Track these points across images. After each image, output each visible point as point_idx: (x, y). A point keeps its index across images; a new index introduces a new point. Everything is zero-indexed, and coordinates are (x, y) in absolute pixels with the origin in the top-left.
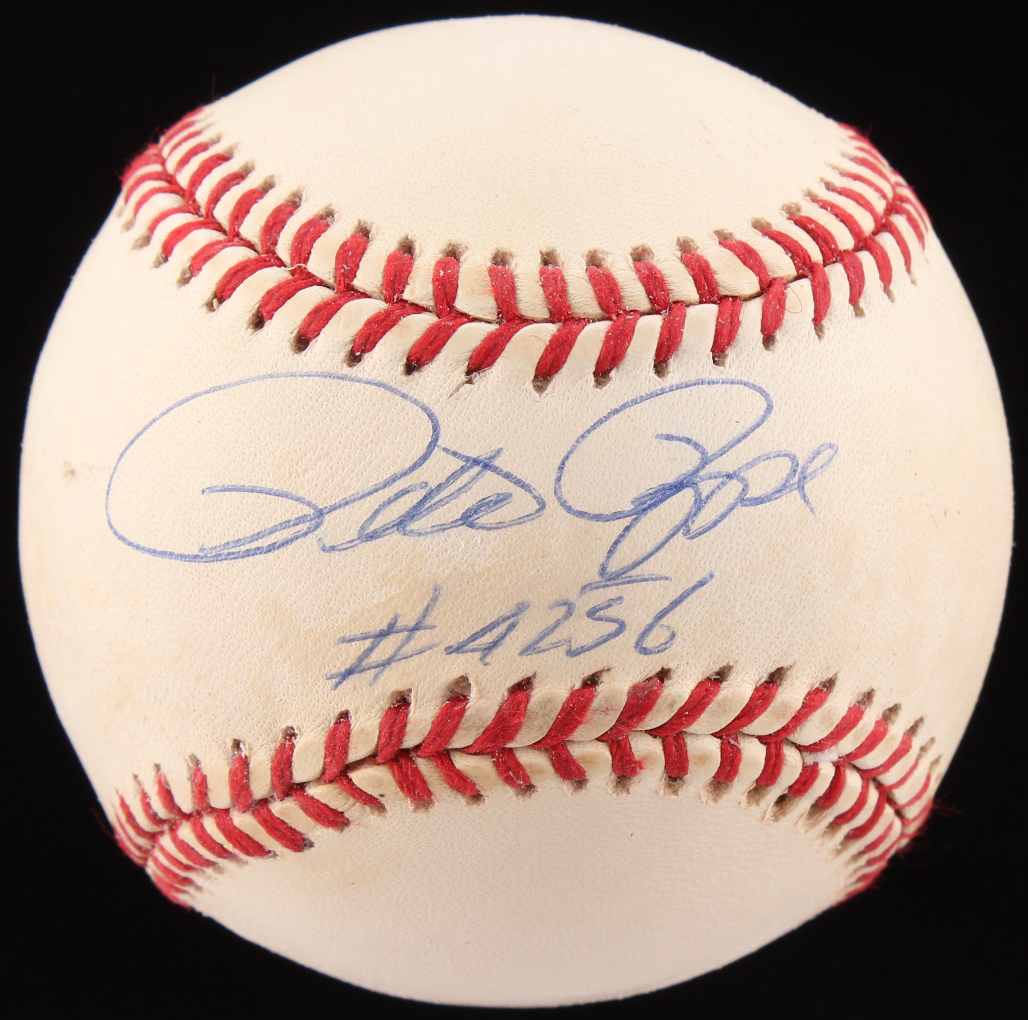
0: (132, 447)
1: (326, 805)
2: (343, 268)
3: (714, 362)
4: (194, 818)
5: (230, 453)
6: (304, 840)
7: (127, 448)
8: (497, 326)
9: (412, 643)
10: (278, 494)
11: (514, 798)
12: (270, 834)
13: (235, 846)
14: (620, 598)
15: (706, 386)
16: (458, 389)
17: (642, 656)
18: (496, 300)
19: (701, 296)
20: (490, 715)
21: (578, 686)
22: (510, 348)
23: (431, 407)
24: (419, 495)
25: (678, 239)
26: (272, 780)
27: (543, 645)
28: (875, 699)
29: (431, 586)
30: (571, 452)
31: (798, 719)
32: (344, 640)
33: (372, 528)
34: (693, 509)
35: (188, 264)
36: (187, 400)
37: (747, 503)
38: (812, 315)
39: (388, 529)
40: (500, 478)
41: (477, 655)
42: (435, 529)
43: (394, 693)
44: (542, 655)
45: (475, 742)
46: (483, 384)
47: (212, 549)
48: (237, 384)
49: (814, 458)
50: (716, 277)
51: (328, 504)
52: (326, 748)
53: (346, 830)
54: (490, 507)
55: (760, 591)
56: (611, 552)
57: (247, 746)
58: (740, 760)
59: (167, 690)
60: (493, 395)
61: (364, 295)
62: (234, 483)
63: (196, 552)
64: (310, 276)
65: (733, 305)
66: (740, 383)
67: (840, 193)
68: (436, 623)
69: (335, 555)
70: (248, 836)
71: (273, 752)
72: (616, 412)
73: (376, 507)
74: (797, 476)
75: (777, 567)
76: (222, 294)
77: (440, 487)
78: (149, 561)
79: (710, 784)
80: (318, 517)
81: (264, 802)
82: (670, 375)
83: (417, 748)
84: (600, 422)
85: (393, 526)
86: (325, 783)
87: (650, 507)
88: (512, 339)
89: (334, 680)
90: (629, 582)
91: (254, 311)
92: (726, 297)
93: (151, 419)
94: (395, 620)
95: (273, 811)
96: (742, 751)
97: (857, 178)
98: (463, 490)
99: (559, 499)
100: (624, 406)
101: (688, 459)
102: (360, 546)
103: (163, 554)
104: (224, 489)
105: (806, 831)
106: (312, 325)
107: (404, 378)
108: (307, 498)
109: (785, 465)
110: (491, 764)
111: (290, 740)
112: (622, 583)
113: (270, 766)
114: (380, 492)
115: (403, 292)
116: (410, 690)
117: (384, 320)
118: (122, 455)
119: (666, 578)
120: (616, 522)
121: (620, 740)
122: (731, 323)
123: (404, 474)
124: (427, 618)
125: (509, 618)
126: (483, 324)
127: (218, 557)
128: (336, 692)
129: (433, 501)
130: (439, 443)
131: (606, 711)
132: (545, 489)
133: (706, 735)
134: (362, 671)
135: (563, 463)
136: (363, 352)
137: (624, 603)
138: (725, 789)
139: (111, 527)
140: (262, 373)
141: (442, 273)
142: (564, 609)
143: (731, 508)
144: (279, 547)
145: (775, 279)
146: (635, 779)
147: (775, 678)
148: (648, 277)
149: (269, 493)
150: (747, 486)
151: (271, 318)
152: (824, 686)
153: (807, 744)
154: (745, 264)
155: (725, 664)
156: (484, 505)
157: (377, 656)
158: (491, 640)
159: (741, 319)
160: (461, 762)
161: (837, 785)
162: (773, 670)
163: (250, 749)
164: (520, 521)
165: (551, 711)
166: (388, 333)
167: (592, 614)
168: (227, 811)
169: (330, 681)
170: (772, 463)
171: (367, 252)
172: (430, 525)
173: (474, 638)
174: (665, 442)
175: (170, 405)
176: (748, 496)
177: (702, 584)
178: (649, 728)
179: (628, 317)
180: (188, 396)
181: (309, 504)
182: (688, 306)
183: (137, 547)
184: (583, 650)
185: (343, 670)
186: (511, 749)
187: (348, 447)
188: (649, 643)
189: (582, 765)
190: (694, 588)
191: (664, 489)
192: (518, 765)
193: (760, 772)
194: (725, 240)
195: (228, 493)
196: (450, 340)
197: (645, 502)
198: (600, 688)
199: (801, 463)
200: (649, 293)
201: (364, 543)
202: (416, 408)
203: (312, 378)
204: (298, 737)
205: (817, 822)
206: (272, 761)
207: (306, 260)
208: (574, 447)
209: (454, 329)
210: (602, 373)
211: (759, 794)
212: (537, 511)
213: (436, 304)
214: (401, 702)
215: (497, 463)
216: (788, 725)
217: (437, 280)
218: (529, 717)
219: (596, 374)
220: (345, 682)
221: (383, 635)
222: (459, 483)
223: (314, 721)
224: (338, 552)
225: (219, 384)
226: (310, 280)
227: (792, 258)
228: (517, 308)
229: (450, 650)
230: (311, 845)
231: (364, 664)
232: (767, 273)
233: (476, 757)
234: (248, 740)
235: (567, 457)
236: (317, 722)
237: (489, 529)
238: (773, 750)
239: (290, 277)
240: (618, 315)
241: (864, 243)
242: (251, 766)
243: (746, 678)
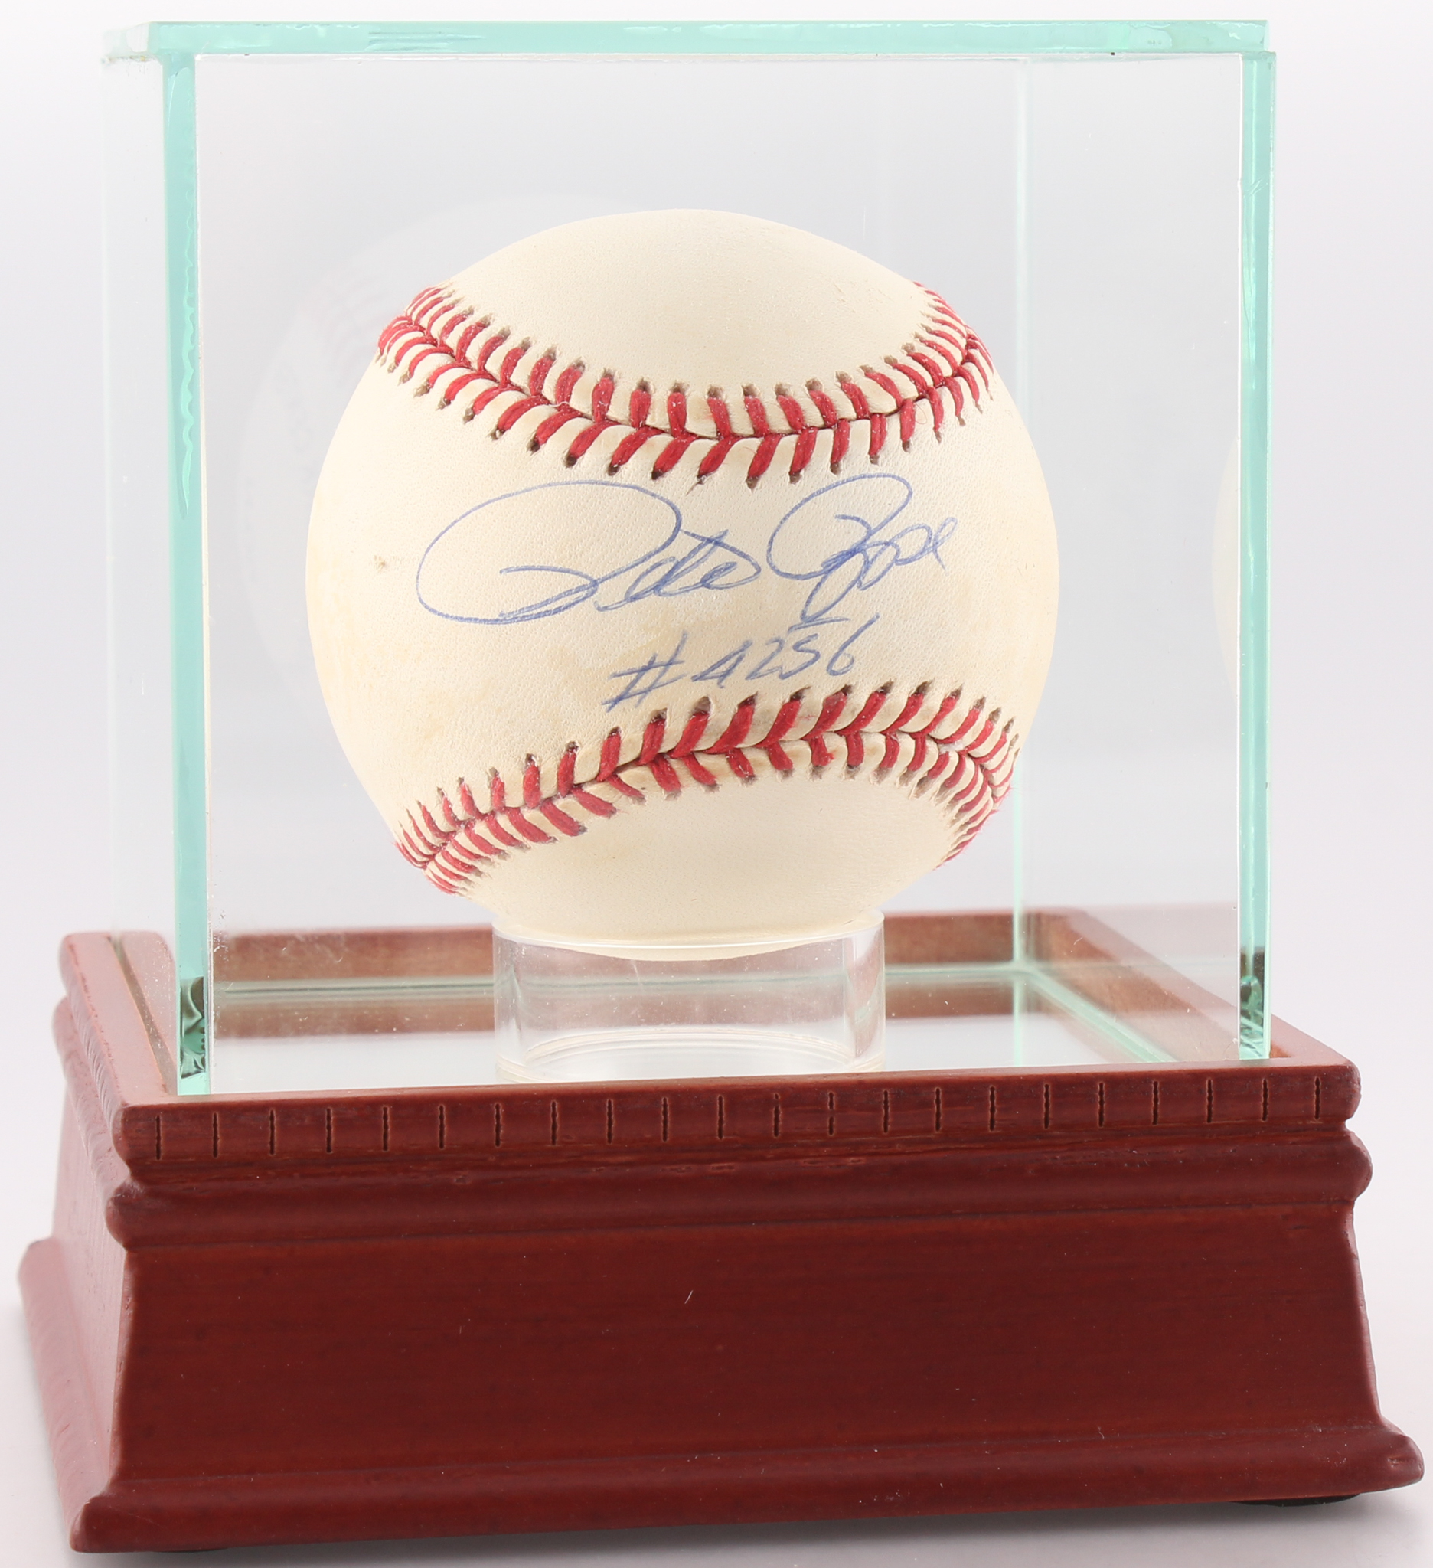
0: (437, 542)
1: (599, 799)
2: (598, 403)
3: (872, 462)
4: (489, 817)
5: (521, 543)
6: (580, 826)
7: (433, 544)
8: (717, 442)
9: (667, 674)
10: (561, 570)
11: (740, 785)
12: (554, 824)
13: (524, 835)
14: (816, 635)
15: (866, 479)
16: (692, 489)
17: (831, 677)
18: (716, 423)
19: (858, 414)
20: (726, 724)
21: (787, 700)
22: (729, 457)
23: (674, 502)
24: (670, 566)
25: (837, 374)
26: (558, 782)
27: (762, 671)
28: (986, 704)
29: (681, 631)
30: (777, 530)
31: (937, 719)
32: (616, 675)
33: (635, 592)
34: (863, 569)
35: (472, 405)
36: (483, 505)
37: (900, 563)
38: (933, 426)
39: (647, 592)
40: (728, 551)
41: (715, 681)
42: (682, 590)
43: (654, 712)
44: (761, 679)
45: (715, 745)
46: (710, 484)
47: (509, 614)
48: (523, 492)
49: (942, 529)
50: (867, 400)
51: (601, 576)
52: (602, 756)
53: (613, 817)
54: (721, 573)
55: (911, 626)
56: (808, 602)
57: (538, 759)
58: (898, 751)
59: (473, 721)
60: (719, 492)
61: (616, 423)
62: (526, 564)
63: (497, 617)
64: (572, 410)
65: (881, 420)
66: (889, 476)
67: (937, 335)
68: (685, 659)
69: (608, 613)
70: (535, 827)
71: (559, 762)
72: (807, 500)
73: (638, 576)
74: (932, 542)
75: (921, 608)
76: (503, 426)
77: (684, 560)
78: (457, 626)
79: (876, 770)
80: (594, 586)
81: (549, 800)
82: (842, 473)
83: (671, 752)
84: (796, 508)
85: (651, 590)
86: (600, 782)
87: (834, 568)
88: (730, 450)
89: (608, 705)
90: (821, 623)
91: (532, 438)
92: (874, 414)
93: (452, 521)
94: (654, 658)
95: (557, 806)
96: (900, 744)
97: (944, 323)
98: (701, 561)
99: (770, 564)
100: (812, 496)
101: (857, 533)
102: (626, 606)
103: (469, 620)
104: (518, 569)
105: (936, 805)
106: (580, 446)
107: (653, 482)
108: (585, 573)
109: (924, 534)
110: (726, 761)
111: (572, 752)
112: (817, 624)
113: (556, 772)
114: (640, 565)
115: (645, 419)
116: (665, 710)
117: (635, 440)
118: (428, 549)
119: (847, 619)
120: (811, 580)
121: (817, 739)
122: (881, 432)
123: (657, 551)
124: (678, 656)
125: (737, 653)
126: (707, 440)
127: (514, 620)
128: (610, 714)
129: (680, 571)
130: (682, 528)
131: (808, 718)
132: (760, 558)
133: (875, 733)
134: (629, 697)
135: (772, 539)
136: (620, 464)
137: (819, 638)
138: (886, 773)
139: (422, 602)
140: (542, 483)
141: (674, 405)
142: (777, 644)
143: (889, 567)
144: (564, 609)
145: (905, 400)
146: (826, 767)
147: (921, 691)
148: (821, 402)
149: (554, 570)
150: (899, 550)
151: (545, 442)
152: (953, 695)
153: (942, 738)
154: (885, 389)
155: (888, 680)
156: (717, 572)
157: (639, 686)
158: (725, 670)
159: (887, 429)
160: (704, 761)
161: (960, 768)
162: (920, 684)
163: (541, 760)
164: (743, 582)
165: (769, 720)
166: (638, 450)
167: (797, 647)
168: (518, 809)
169: (604, 706)
170: (914, 533)
171: (615, 391)
172: (678, 588)
173: (713, 668)
174: (842, 521)
175: (468, 509)
176: (900, 558)
177: (871, 622)
178: (837, 729)
179: (810, 431)
180: (483, 502)
181: (586, 577)
182: (849, 421)
183: (447, 616)
184: (791, 674)
185: (615, 697)
186: (739, 749)
187: (614, 534)
188: (836, 667)
189: (790, 758)
190: (866, 626)
191: (842, 555)
192: (745, 760)
193: (911, 760)
194: (869, 373)
195: (521, 572)
196: (685, 453)
197: (830, 565)
198: (803, 701)
199: (934, 533)
200: (822, 413)
201: (629, 604)
202: (663, 503)
203: (582, 485)
204: (579, 749)
205: (944, 798)
206: (559, 768)
207: (568, 399)
208: (779, 527)
209: (687, 445)
210: (794, 474)
211: (907, 777)
212: (755, 574)
213: (671, 427)
214: (658, 721)
215: (725, 540)
216: (931, 724)
217: (672, 410)
218: (754, 724)
219: (790, 473)
220: (616, 706)
221: (645, 669)
222: (698, 556)
223: (592, 736)
224: (609, 611)
225: (508, 492)
226: (574, 414)
227: (915, 383)
228: (731, 428)
229: (695, 678)
230: (584, 830)
231: (630, 691)
232: (900, 396)
233: (715, 756)
234: (539, 754)
235: (774, 534)
236: (594, 736)
237: (721, 589)
238: (920, 743)
239: (558, 413)
240: (802, 430)
241: (959, 372)
242: (541, 773)
243: (903, 690)
